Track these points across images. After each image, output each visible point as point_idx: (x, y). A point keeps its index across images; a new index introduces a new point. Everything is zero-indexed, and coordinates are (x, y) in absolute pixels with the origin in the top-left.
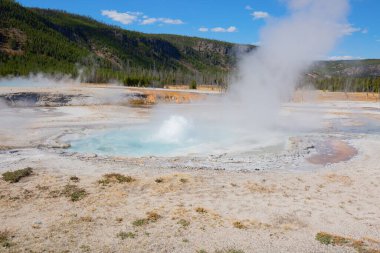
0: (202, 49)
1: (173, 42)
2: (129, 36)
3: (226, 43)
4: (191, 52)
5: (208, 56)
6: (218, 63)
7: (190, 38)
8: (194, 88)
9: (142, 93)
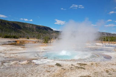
0: (28, 27)
1: (19, 24)
2: (3, 22)
3: (36, 25)
4: (24, 27)
5: (30, 29)
6: (33, 31)
7: (24, 23)
8: (28, 39)
9: (15, 41)
